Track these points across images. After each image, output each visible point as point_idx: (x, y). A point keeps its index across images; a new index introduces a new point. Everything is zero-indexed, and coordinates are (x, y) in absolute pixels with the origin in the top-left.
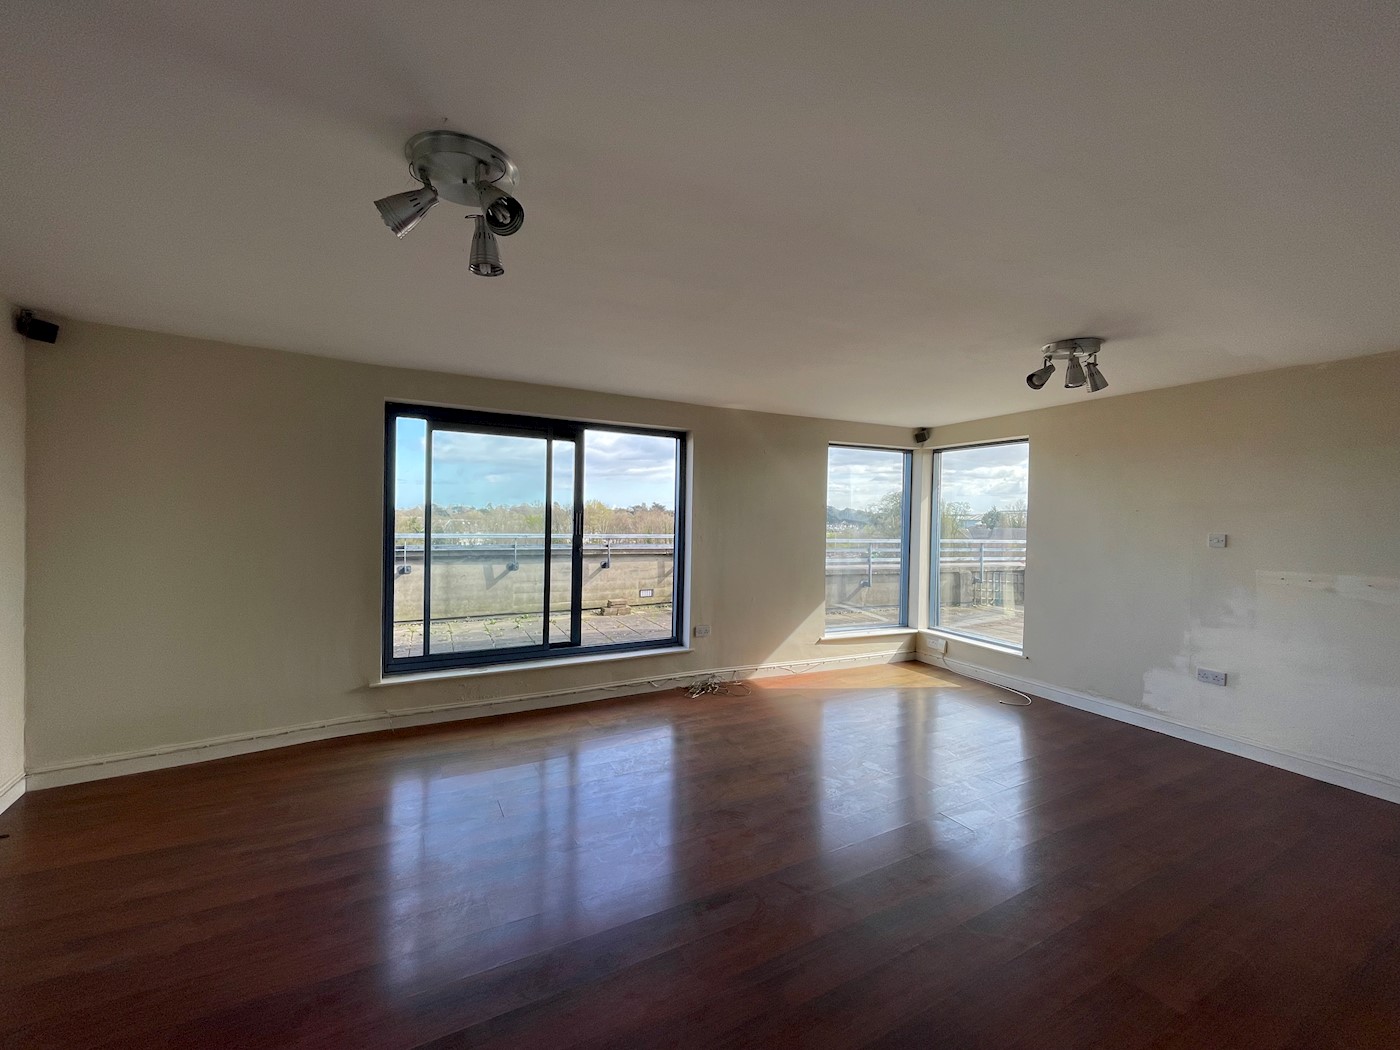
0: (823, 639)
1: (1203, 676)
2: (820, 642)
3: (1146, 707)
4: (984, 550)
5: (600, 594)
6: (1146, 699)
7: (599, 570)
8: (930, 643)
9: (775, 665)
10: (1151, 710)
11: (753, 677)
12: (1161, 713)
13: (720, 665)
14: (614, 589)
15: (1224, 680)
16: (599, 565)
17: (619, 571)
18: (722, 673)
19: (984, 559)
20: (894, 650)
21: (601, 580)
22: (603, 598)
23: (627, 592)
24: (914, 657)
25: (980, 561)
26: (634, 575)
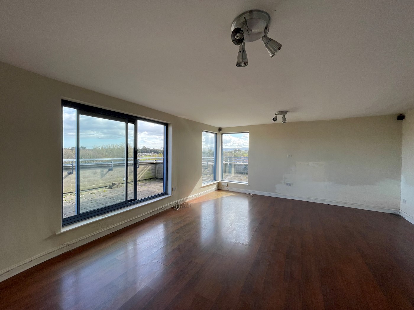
0: (202, 186)
1: (287, 184)
2: (201, 187)
3: (276, 193)
4: (208, 160)
5: (108, 181)
6: (276, 191)
7: (108, 172)
8: (223, 184)
9: (192, 196)
10: (278, 193)
11: (187, 201)
12: (280, 193)
13: (179, 199)
14: (113, 178)
15: (290, 184)
16: (107, 170)
17: (115, 172)
18: (179, 201)
19: (208, 162)
20: (215, 187)
21: (109, 176)
22: (110, 182)
23: (118, 179)
24: (219, 189)
25: (207, 163)
26: (121, 173)
